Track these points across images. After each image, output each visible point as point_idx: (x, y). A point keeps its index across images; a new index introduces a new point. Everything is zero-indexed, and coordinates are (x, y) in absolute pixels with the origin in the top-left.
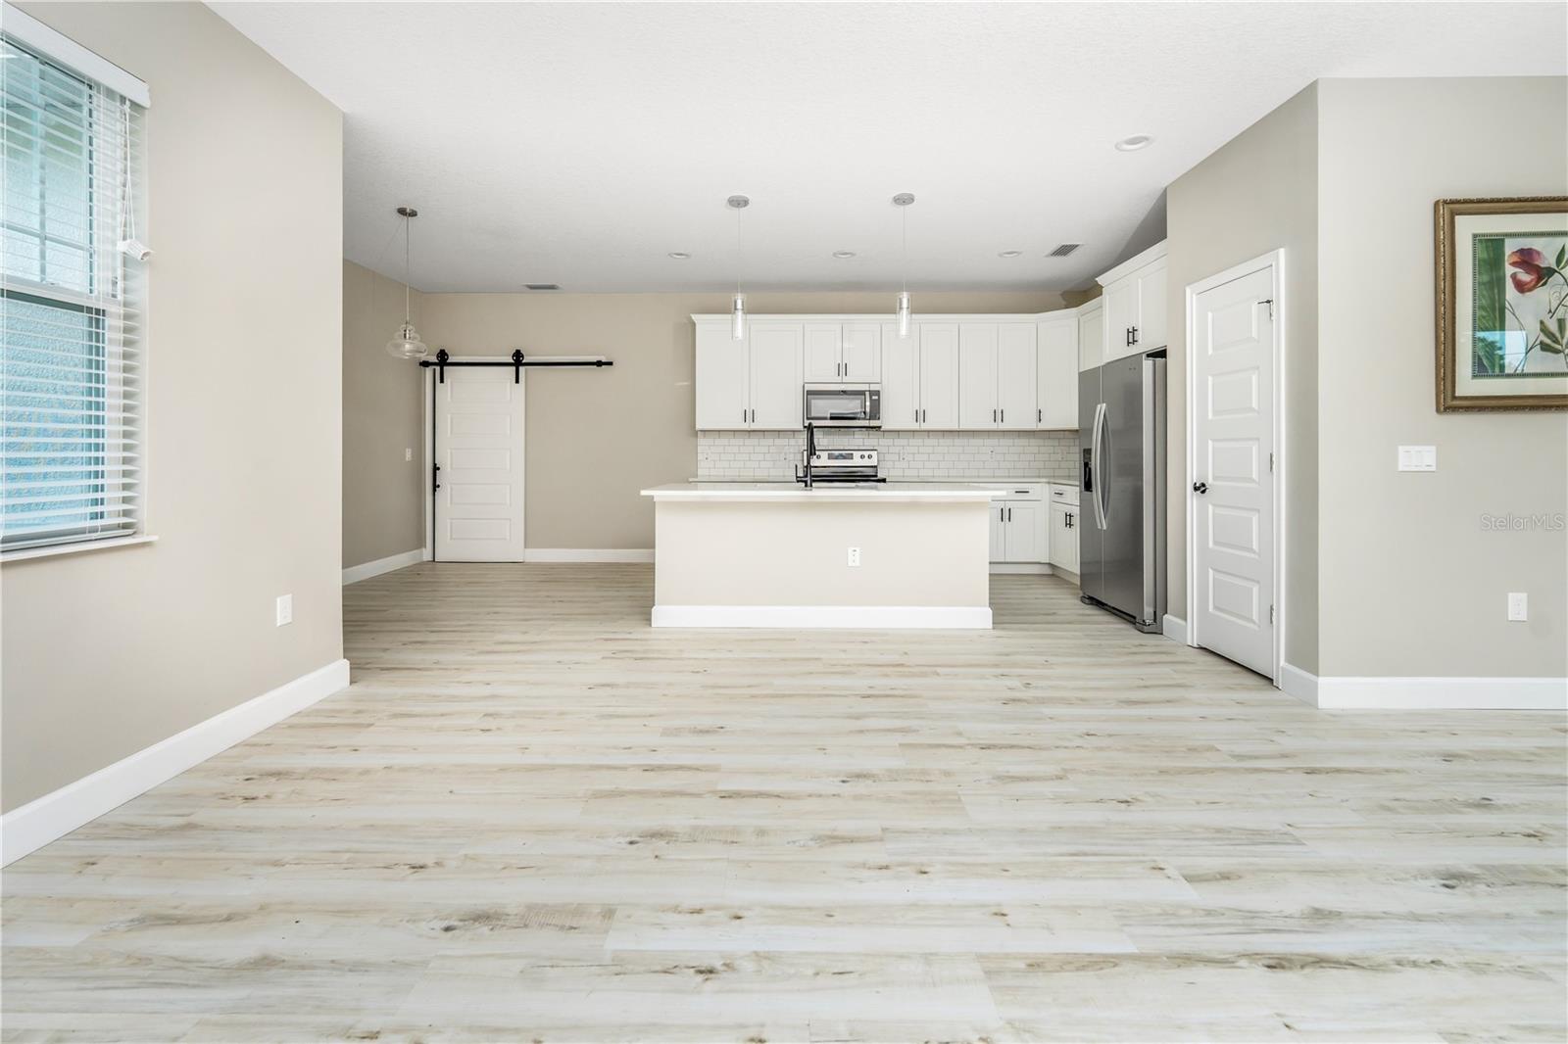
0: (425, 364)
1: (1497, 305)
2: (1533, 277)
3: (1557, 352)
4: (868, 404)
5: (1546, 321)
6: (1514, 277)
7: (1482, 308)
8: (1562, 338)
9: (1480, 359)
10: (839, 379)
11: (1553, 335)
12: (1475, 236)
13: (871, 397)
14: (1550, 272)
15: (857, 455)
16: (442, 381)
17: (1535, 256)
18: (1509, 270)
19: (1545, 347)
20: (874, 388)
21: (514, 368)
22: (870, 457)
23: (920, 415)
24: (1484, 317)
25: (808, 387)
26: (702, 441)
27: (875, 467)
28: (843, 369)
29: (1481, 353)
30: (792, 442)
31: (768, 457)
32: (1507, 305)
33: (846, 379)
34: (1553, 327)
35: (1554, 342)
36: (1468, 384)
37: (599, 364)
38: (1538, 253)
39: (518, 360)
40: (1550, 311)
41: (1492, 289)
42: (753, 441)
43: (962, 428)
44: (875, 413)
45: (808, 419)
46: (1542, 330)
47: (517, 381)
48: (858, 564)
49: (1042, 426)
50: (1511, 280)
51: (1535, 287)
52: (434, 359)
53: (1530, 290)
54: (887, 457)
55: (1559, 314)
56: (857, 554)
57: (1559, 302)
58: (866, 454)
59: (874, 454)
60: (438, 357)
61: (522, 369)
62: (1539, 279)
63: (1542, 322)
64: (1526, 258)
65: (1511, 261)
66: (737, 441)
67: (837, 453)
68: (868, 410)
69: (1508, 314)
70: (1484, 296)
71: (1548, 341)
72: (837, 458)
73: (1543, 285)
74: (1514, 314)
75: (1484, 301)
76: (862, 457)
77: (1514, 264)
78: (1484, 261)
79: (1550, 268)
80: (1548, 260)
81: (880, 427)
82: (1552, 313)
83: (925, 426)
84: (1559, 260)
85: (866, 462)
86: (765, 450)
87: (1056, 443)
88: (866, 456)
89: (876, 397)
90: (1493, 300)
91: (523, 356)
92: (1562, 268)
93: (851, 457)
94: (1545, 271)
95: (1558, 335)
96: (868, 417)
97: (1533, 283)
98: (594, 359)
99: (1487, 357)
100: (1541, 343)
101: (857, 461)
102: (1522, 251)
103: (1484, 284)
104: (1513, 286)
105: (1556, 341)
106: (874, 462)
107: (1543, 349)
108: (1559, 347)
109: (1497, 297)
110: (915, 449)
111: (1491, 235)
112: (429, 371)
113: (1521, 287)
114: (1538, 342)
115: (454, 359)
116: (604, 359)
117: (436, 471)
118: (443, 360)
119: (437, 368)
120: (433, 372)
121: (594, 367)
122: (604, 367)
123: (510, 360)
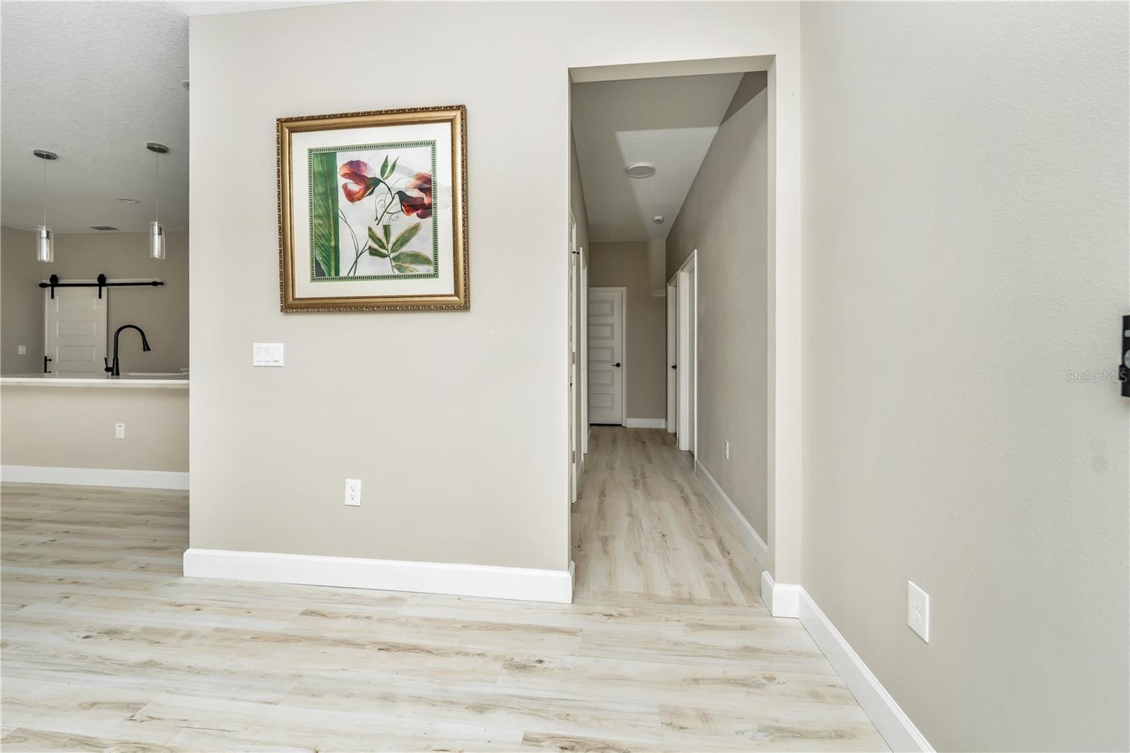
0: (43, 285)
1: (331, 213)
2: (361, 187)
3: (383, 256)
5: (373, 229)
6: (345, 187)
7: (319, 217)
8: (388, 243)
9: (317, 263)
11: (380, 241)
12: (310, 151)
14: (376, 182)
16: (53, 297)
17: (363, 168)
18: (341, 181)
19: (373, 252)
21: (98, 288)
24: (320, 225)
29: (319, 258)
32: (340, 214)
34: (380, 233)
35: (381, 247)
36: (306, 287)
37: (155, 284)
38: (365, 164)
39: (102, 281)
40: (377, 218)
41: (327, 199)
46: (370, 236)
47: (100, 297)
50: (342, 190)
51: (363, 196)
52: (48, 282)
53: (359, 199)
55: (385, 221)
57: (384, 209)
60: (50, 280)
61: (104, 289)
62: (367, 188)
63: (370, 229)
64: (355, 171)
65: (342, 174)
69: (341, 221)
70: (320, 206)
71: (375, 246)
73: (370, 194)
74: (346, 222)
75: (320, 210)
77: (345, 175)
78: (319, 173)
79: (375, 178)
80: (373, 171)
82: (378, 220)
84: (383, 172)
90: (327, 210)
91: (105, 279)
92: (386, 178)
94: (371, 182)
95: (384, 240)
97: (362, 192)
98: (151, 280)
99: (324, 263)
100: (370, 248)
102: (351, 164)
103: (320, 194)
104: (344, 195)
105: (382, 246)
107: (371, 254)
108: (385, 251)
109: (331, 206)
111: (323, 149)
113: (351, 197)
114: (367, 247)
115: (61, 282)
116: (158, 280)
117: (48, 362)
118: (54, 282)
119: (50, 288)
120: (48, 291)
121: (152, 286)
122: (158, 286)
123: (96, 282)
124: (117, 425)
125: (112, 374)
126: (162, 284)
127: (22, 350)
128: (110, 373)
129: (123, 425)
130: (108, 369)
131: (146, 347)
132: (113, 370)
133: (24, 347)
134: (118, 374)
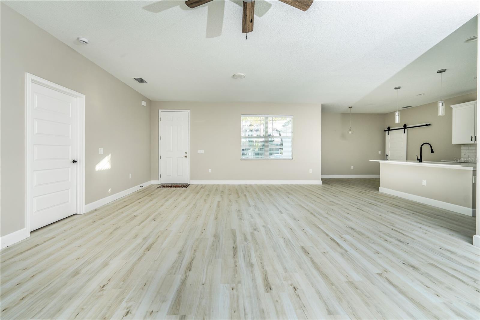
0: (385, 131)
16: (388, 134)
21: (404, 129)
26: (463, 148)
37: (427, 125)
39: (405, 127)
47: (404, 133)
52: (387, 129)
56: (425, 182)
61: (406, 130)
98: (425, 124)
115: (391, 129)
116: (428, 124)
117: (387, 156)
118: (389, 129)
119: (387, 131)
120: (387, 132)
121: (425, 126)
122: (428, 126)
123: (403, 127)
124: (423, 180)
125: (420, 161)
126: (430, 125)
127: (380, 152)
128: (419, 161)
129: (425, 180)
130: (418, 160)
131: (432, 152)
132: (420, 160)
133: (380, 151)
134: (422, 161)
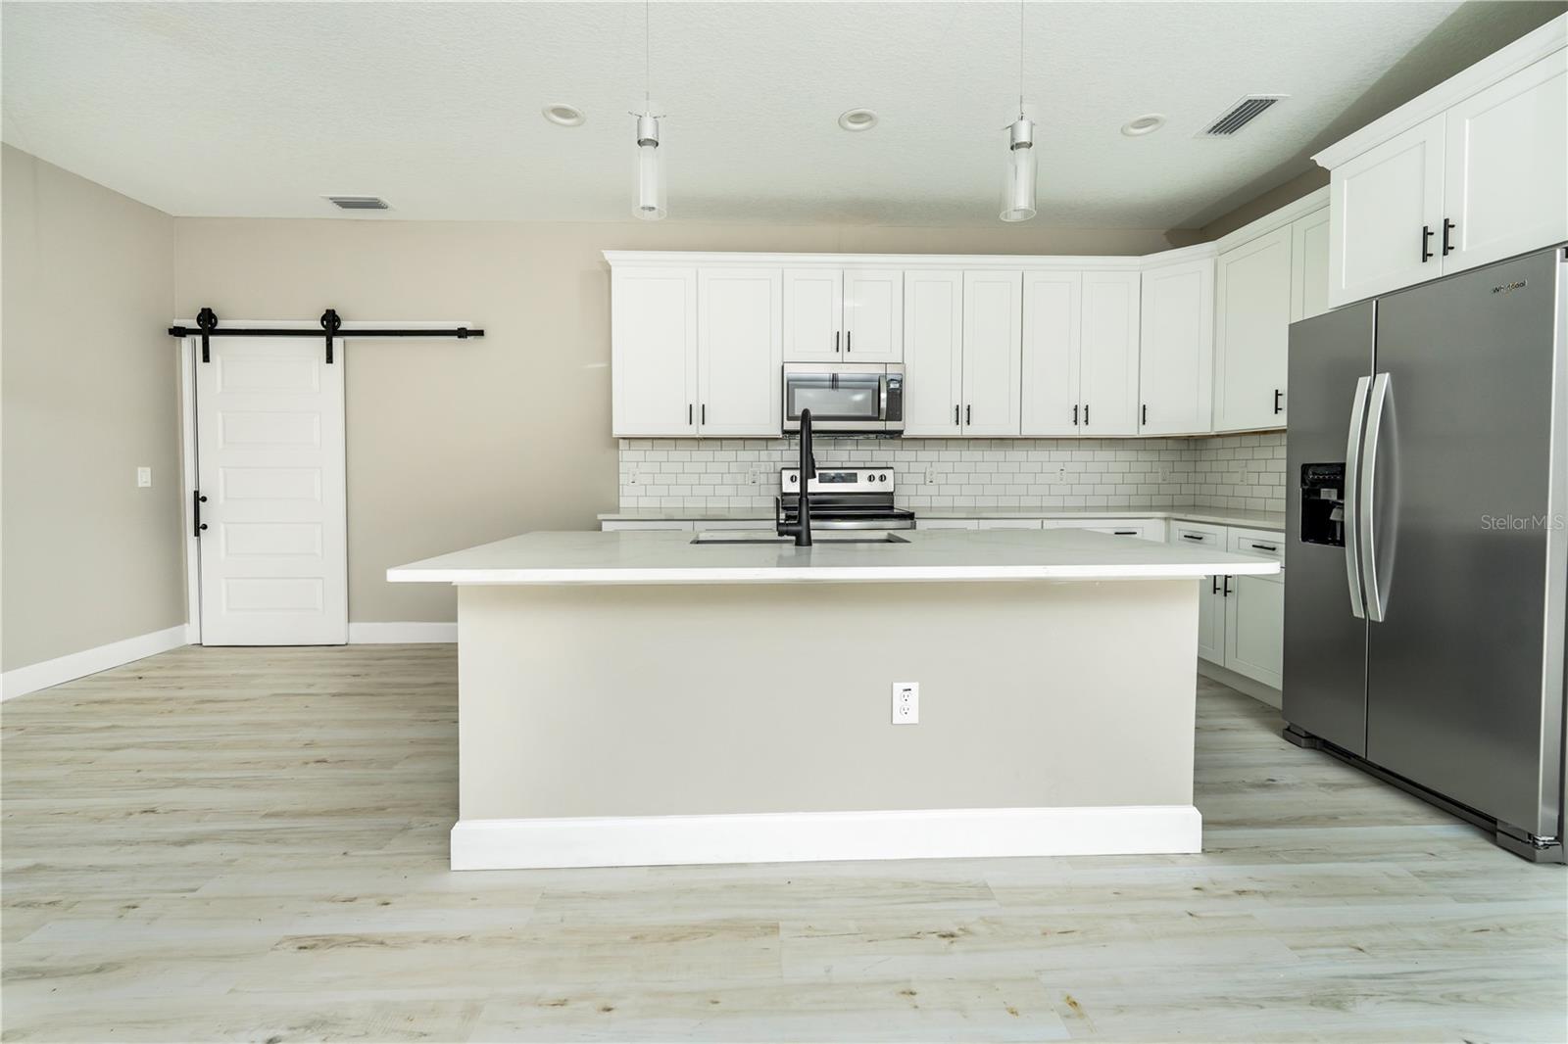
0: (179, 332)
4: (884, 395)
10: (838, 357)
13: (888, 386)
15: (862, 475)
16: (206, 359)
20: (893, 371)
21: (324, 339)
22: (882, 478)
23: (962, 414)
25: (792, 371)
26: (628, 456)
27: (892, 493)
28: (843, 341)
30: (764, 454)
31: (728, 478)
33: (848, 357)
37: (462, 333)
39: (331, 325)
42: (704, 455)
43: (1027, 432)
44: (895, 410)
45: (789, 419)
47: (330, 360)
48: (913, 717)
49: (1147, 431)
52: (193, 324)
54: (908, 479)
56: (914, 697)
58: (877, 474)
59: (889, 473)
60: (199, 320)
61: (337, 341)
66: (680, 455)
67: (832, 473)
68: (884, 405)
72: (832, 480)
76: (871, 478)
81: (901, 432)
83: (969, 431)
85: (876, 487)
86: (724, 468)
87: (1154, 457)
88: (877, 478)
89: (897, 386)
91: (339, 320)
93: (853, 478)
96: (883, 416)
98: (454, 326)
101: (862, 485)
106: (887, 486)
110: (948, 467)
112: (186, 342)
116: (470, 327)
117: (200, 502)
118: (208, 324)
119: (198, 339)
121: (455, 338)
122: (469, 338)
123: (318, 326)
124: (898, 687)
126: (480, 333)
127: (144, 477)
129: (915, 686)
133: (148, 470)
